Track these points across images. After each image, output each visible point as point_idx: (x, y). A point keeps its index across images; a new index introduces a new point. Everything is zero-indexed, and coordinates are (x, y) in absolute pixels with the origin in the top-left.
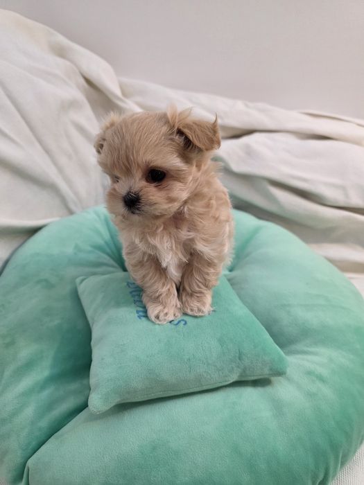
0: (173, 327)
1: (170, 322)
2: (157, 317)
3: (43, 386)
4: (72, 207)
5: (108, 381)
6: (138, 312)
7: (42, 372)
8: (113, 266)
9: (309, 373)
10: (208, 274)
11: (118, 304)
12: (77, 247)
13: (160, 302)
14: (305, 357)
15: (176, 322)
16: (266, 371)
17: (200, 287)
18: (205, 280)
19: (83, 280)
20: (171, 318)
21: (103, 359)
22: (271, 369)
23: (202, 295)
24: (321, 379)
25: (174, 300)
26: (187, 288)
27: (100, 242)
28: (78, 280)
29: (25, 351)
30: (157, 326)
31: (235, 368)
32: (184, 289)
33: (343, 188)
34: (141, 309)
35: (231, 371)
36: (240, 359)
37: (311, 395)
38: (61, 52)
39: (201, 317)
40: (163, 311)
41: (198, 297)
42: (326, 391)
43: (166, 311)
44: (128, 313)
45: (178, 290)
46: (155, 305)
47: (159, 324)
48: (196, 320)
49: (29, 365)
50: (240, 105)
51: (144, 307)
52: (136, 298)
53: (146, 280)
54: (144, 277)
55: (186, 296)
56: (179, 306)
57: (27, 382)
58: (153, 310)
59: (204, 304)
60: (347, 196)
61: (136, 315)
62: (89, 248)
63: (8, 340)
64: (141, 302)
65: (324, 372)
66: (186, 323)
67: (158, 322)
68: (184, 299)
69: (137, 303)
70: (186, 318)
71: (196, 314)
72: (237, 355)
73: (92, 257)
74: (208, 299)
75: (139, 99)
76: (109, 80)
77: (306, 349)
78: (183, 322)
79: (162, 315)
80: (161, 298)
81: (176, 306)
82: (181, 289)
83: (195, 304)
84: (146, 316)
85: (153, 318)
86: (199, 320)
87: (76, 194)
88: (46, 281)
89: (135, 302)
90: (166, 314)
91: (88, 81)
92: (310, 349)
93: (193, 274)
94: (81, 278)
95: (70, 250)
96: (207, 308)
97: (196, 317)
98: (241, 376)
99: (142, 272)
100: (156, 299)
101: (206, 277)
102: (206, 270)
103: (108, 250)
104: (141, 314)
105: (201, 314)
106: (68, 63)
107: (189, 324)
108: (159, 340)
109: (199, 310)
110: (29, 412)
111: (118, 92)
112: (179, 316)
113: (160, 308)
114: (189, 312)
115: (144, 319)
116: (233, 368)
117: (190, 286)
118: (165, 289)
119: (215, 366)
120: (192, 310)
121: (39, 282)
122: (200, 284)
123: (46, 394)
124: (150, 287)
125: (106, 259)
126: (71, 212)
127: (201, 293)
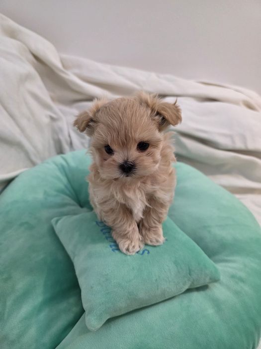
0: (140, 256)
1: (137, 252)
2: (128, 250)
3: (39, 310)
4: (34, 158)
5: (100, 305)
6: (111, 246)
7: (38, 298)
8: (73, 205)
9: (233, 277)
10: (161, 213)
11: (94, 241)
12: (45, 193)
13: (127, 238)
14: (227, 264)
15: (141, 252)
16: (207, 280)
17: (155, 224)
18: (159, 218)
19: (57, 221)
20: (137, 249)
21: (92, 288)
22: (210, 279)
23: (157, 229)
24: (242, 280)
25: (137, 236)
26: (146, 224)
27: (61, 186)
28: (53, 221)
29: (21, 283)
30: (129, 257)
31: (187, 281)
32: (143, 225)
33: (231, 137)
34: (112, 244)
35: (184, 284)
36: (190, 275)
37: (237, 293)
38: (12, 34)
39: (158, 246)
40: (131, 245)
41: (154, 231)
42: (247, 288)
43: (133, 244)
44: (104, 248)
45: (138, 226)
46: (124, 240)
47: (130, 255)
48: (155, 249)
49: (26, 295)
50: (153, 76)
51: (115, 242)
52: (107, 235)
53: (116, 222)
54: (115, 220)
55: (145, 230)
56: (141, 239)
57: (26, 308)
58: (123, 244)
59: (159, 236)
60: (233, 142)
61: (111, 249)
62: (55, 193)
63: (5, 276)
64: (111, 237)
65: (242, 274)
66: (149, 252)
67: (129, 254)
68: (144, 232)
69: (109, 239)
70: (148, 248)
71: (155, 244)
72: (188, 272)
73: (58, 200)
74: (161, 231)
75: (77, 71)
76: (53, 56)
77: (226, 258)
78: (146, 252)
79: (131, 248)
80: (128, 235)
81: (139, 239)
82: (141, 225)
83: (152, 236)
84: (118, 249)
85: (124, 251)
86: (158, 249)
87: (35, 147)
88: (27, 223)
89: (107, 238)
90: (134, 247)
91: (36, 57)
92: (229, 258)
93: (150, 214)
94: (55, 219)
95: (40, 196)
96: (162, 239)
97: (154, 246)
98: (191, 285)
99: (113, 217)
100: (125, 236)
101: (161, 216)
102: (161, 211)
103: (68, 192)
104: (114, 247)
105: (158, 244)
106: (19, 43)
107: (151, 252)
108: (133, 268)
109: (157, 241)
110: (33, 332)
111: (59, 65)
112: (143, 246)
113: (128, 242)
114: (149, 243)
115: (117, 252)
116: (185, 282)
117: (148, 222)
118: (131, 229)
119: (174, 282)
120: (151, 241)
121: (22, 225)
122: (155, 221)
123: (43, 316)
124: (119, 227)
125: (68, 200)
126: (34, 164)
127: (156, 227)
